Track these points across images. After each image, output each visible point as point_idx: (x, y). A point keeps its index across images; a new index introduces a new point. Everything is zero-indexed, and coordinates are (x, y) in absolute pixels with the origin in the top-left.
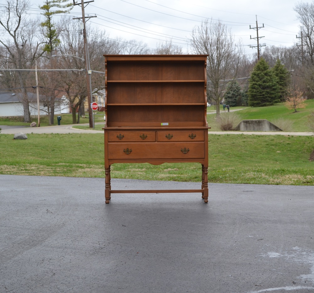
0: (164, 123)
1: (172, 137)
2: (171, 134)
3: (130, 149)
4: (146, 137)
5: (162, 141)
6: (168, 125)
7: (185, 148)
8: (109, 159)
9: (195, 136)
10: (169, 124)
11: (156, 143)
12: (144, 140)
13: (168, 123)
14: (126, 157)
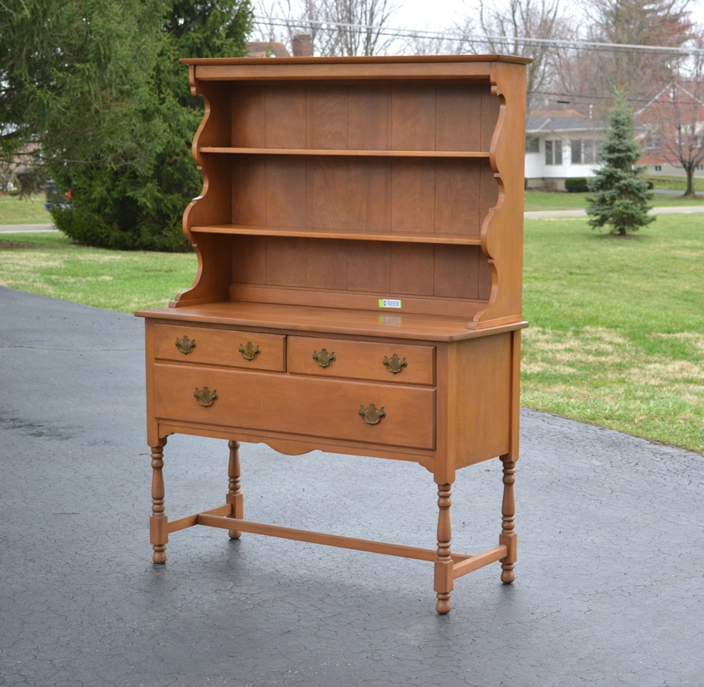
0: (386, 300)
1: (332, 359)
2: (330, 351)
3: (211, 390)
4: (257, 352)
5: (303, 371)
6: (399, 306)
7: (372, 405)
8: (158, 419)
9: (404, 365)
10: (402, 303)
11: (287, 376)
12: (252, 365)
13: (400, 301)
14: (203, 415)
